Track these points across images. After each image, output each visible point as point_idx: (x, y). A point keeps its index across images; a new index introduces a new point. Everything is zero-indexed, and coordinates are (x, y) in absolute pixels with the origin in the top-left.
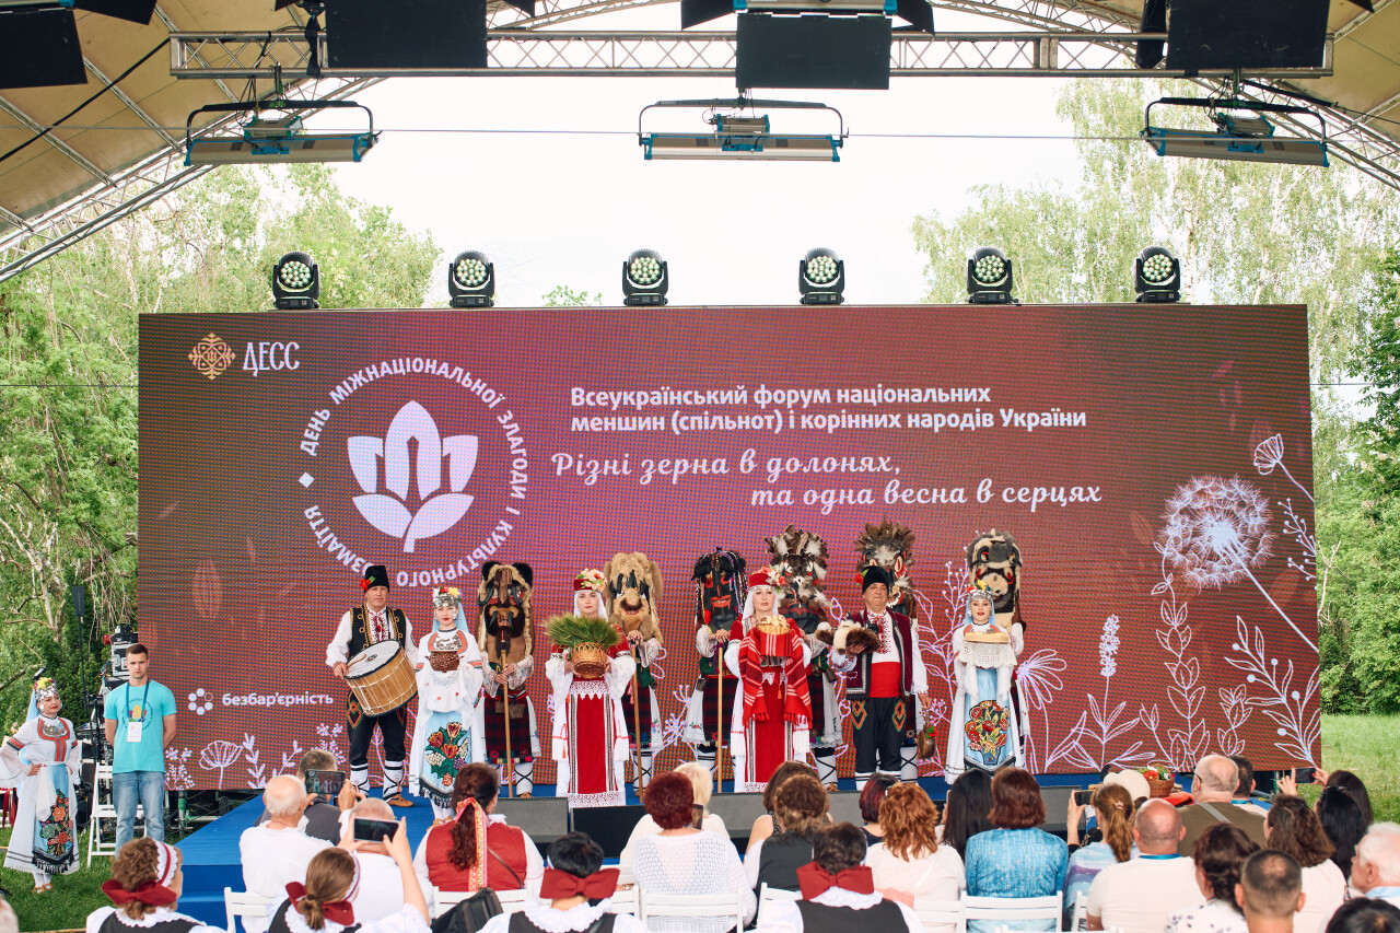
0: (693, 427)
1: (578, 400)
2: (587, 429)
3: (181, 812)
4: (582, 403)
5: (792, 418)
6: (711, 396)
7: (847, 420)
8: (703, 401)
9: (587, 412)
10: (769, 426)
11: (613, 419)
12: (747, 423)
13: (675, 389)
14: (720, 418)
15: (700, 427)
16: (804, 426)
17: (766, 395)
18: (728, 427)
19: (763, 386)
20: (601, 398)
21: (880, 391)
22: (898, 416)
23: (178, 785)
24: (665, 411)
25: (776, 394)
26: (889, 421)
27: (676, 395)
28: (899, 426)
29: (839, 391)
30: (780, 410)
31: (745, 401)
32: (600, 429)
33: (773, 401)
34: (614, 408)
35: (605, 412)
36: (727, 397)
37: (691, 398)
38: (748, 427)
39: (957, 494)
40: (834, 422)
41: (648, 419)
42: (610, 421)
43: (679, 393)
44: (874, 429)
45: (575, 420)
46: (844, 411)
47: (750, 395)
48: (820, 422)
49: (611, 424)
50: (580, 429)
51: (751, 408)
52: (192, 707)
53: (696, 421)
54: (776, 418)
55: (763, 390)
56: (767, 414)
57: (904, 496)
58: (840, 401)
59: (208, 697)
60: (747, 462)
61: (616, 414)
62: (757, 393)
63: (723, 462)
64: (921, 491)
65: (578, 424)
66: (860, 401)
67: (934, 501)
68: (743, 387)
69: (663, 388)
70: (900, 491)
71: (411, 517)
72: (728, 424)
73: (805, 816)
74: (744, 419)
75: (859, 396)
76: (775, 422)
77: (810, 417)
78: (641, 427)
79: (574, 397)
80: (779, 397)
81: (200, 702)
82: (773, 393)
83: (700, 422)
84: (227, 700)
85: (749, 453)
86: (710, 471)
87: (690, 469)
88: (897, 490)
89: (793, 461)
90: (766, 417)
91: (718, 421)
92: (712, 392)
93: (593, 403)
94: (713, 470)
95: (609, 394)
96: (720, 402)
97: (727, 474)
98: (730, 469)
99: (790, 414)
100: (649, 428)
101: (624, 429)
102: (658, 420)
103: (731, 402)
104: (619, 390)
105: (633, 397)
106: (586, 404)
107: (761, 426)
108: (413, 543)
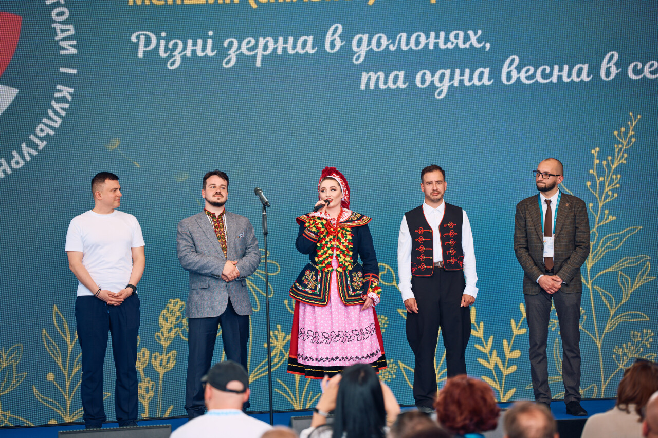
32: (163, 3)
39: (580, 70)
57: (523, 75)
60: (333, 38)
63: (310, 39)
64: (540, 69)
67: (554, 79)
70: (519, 69)
78: (211, 0)
85: (336, 30)
86: (295, 51)
87: (275, 49)
88: (516, 68)
89: (380, 38)
94: (299, 50)
97: (313, 55)
98: (316, 48)
100: (220, 1)
101: (191, 2)
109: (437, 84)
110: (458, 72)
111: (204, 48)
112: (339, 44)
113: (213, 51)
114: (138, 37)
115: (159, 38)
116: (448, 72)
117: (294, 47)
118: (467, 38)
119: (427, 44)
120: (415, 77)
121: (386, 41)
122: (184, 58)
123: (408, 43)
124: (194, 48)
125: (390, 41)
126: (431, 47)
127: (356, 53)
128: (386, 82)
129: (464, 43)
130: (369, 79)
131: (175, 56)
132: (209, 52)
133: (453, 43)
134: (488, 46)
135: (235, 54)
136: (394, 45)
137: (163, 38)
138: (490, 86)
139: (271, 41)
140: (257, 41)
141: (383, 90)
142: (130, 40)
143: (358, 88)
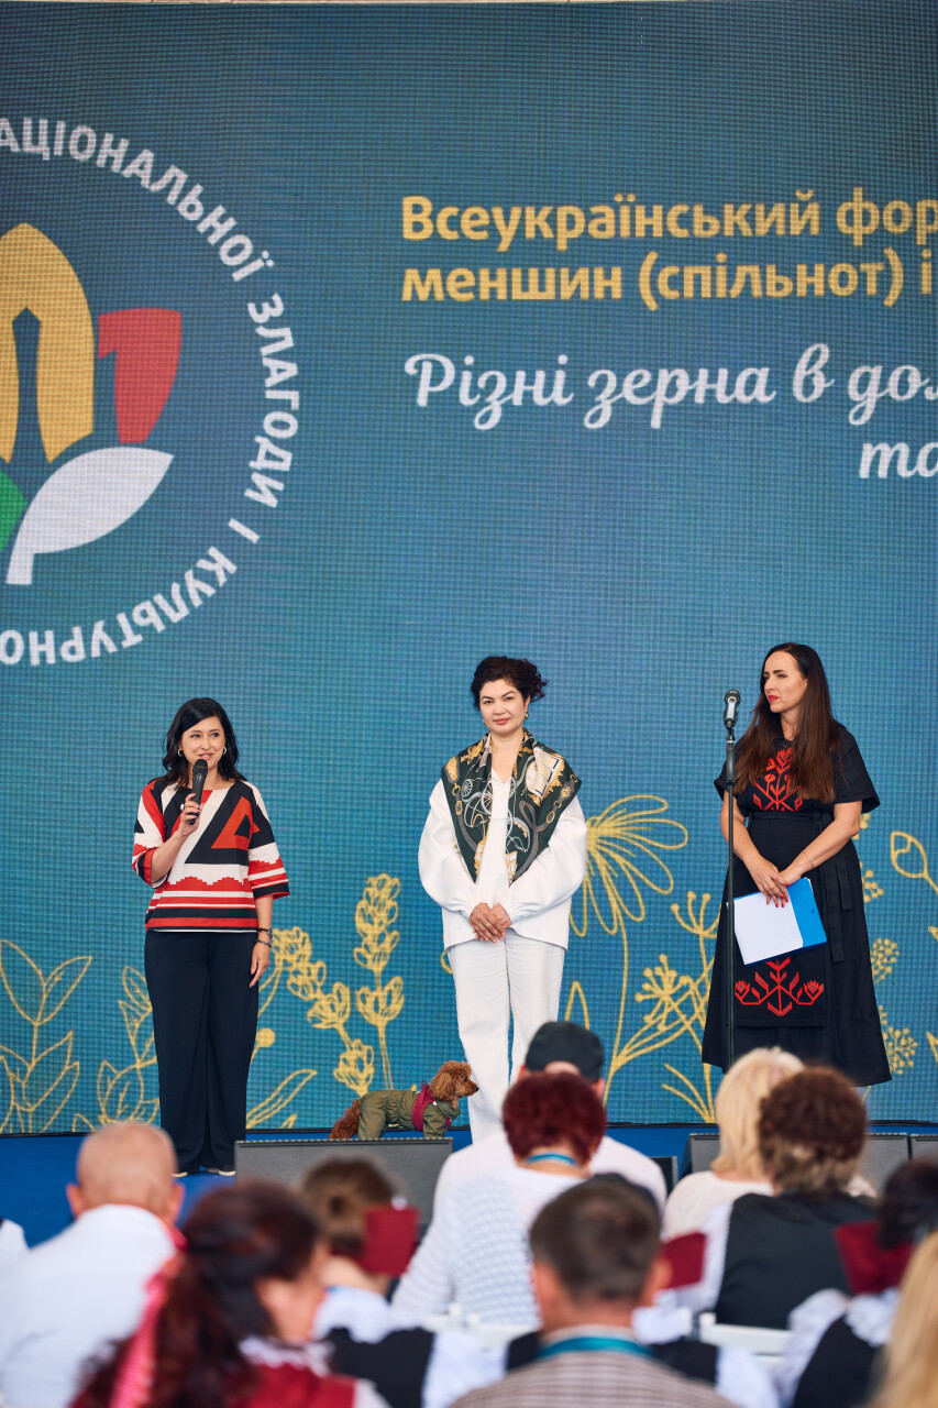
0: (689, 292)
1: (418, 227)
2: (439, 296)
4: (426, 233)
5: (926, 269)
6: (733, 218)
8: (714, 231)
9: (439, 255)
10: (872, 289)
11: (501, 273)
12: (818, 281)
13: (648, 203)
14: (754, 270)
15: (706, 292)
17: (865, 214)
18: (772, 292)
19: (858, 192)
20: (473, 223)
24: (623, 253)
25: (891, 208)
27: (649, 214)
30: (898, 250)
31: (815, 230)
32: (470, 296)
33: (880, 226)
34: (504, 246)
35: (480, 254)
36: (771, 219)
37: (686, 221)
38: (819, 291)
41: (582, 273)
42: (493, 277)
43: (658, 210)
45: (412, 275)
47: (827, 217)
49: (493, 284)
50: (423, 295)
51: (830, 246)
53: (697, 278)
54: (888, 265)
55: (858, 204)
56: (867, 260)
60: (810, 373)
61: (507, 261)
62: (844, 208)
63: (763, 374)
65: (417, 285)
68: (811, 194)
69: (619, 198)
71: (23, 503)
72: (772, 284)
73: (820, 1156)
74: (811, 273)
76: (885, 280)
78: (566, 293)
79: (408, 218)
80: (897, 217)
83: (707, 281)
85: (816, 356)
86: (732, 397)
87: (691, 393)
89: (906, 373)
90: (862, 267)
91: (748, 277)
92: (736, 209)
93: (454, 236)
94: (740, 394)
95: (490, 213)
96: (754, 232)
97: (769, 406)
98: (774, 393)
99: (922, 260)
100: (585, 295)
101: (525, 296)
102: (608, 276)
103: (780, 231)
104: (516, 204)
105: (548, 220)
106: (435, 233)
107: (851, 288)
108: (29, 563)
111: (548, 391)
112: (820, 384)
113: (565, 396)
114: (419, 366)
115: (460, 367)
117: (730, 390)
121: (917, 379)
122: (508, 407)
124: (529, 388)
125: (927, 381)
127: (855, 403)
128: (911, 464)
130: (877, 456)
131: (489, 404)
132: (558, 397)
135: (612, 400)
136: (935, 389)
137: (469, 368)
139: (682, 375)
140: (655, 377)
141: (906, 481)
142: (403, 372)
143: (857, 473)
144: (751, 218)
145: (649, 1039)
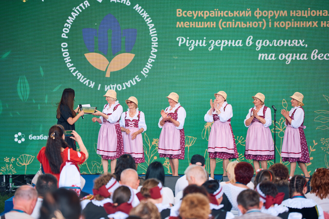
0: (228, 26)
1: (179, 14)
2: (183, 27)
3: (11, 184)
5: (270, 23)
6: (236, 13)
7: (294, 24)
8: (232, 16)
9: (183, 19)
10: (260, 26)
11: (194, 23)
12: (251, 25)
13: (221, 10)
14: (239, 23)
15: (231, 26)
16: (275, 26)
17: (259, 13)
18: (242, 26)
19: (258, 9)
20: (189, 13)
21: (309, 11)
22: (317, 22)
23: (9, 172)
24: (216, 19)
25: (264, 12)
26: (313, 24)
27: (221, 12)
28: (317, 26)
29: (291, 11)
30: (265, 19)
31: (250, 16)
32: (188, 27)
33: (262, 15)
34: (195, 18)
35: (190, 19)
36: (243, 14)
37: (227, 14)
38: (251, 26)
40: (288, 24)
41: (209, 23)
42: (193, 23)
43: (222, 12)
44: (306, 28)
45: (178, 23)
46: (293, 20)
47: (253, 13)
48: (282, 24)
49: (192, 25)
50: (180, 26)
51: (253, 18)
52: (16, 140)
53: (229, 24)
54: (263, 22)
55: (258, 11)
56: (259, 21)
58: (291, 15)
59: (23, 136)
60: (249, 41)
61: (195, 21)
62: (255, 12)
63: (241, 41)
64: (326, 55)
65: (179, 25)
66: (300, 15)
68: (250, 9)
69: (215, 10)
70: (318, 54)
71: (109, 63)
72: (243, 25)
74: (249, 23)
75: (300, 13)
76: (263, 25)
77: (278, 22)
78: (206, 26)
79: (178, 13)
80: (265, 13)
81: (19, 138)
82: (262, 13)
83: (231, 24)
84: (31, 137)
85: (250, 38)
86: (235, 45)
87: (228, 44)
88: (317, 54)
89: (266, 42)
90: (259, 22)
91: (238, 24)
92: (236, 12)
93: (186, 16)
94: (237, 45)
95: (192, 12)
96: (239, 16)
97: (242, 47)
98: (243, 45)
99: (270, 21)
100: (209, 27)
101: (199, 27)
102: (213, 23)
103: (244, 16)
104: (197, 10)
105: (202, 13)
106: (182, 16)
107: (257, 26)
108: (109, 73)
109: (287, 59)
110: (295, 54)
111: (202, 43)
112: (251, 43)
114: (179, 39)
115: (186, 39)
116: (291, 55)
117: (235, 44)
118: (299, 43)
119: (284, 44)
120: (278, 56)
121: (269, 42)
122: (195, 46)
123: (277, 44)
124: (199, 43)
126: (285, 45)
127: (257, 46)
128: (268, 57)
129: (298, 44)
130: (262, 56)
131: (191, 46)
132: (204, 45)
133: (293, 44)
134: (306, 46)
135: (214, 45)
136: (271, 44)
137: (188, 39)
138: (306, 60)
139: (226, 41)
140: (221, 41)
141: (266, 60)
142: (176, 40)
143: (258, 59)
144: (239, 13)
145: (219, 160)
